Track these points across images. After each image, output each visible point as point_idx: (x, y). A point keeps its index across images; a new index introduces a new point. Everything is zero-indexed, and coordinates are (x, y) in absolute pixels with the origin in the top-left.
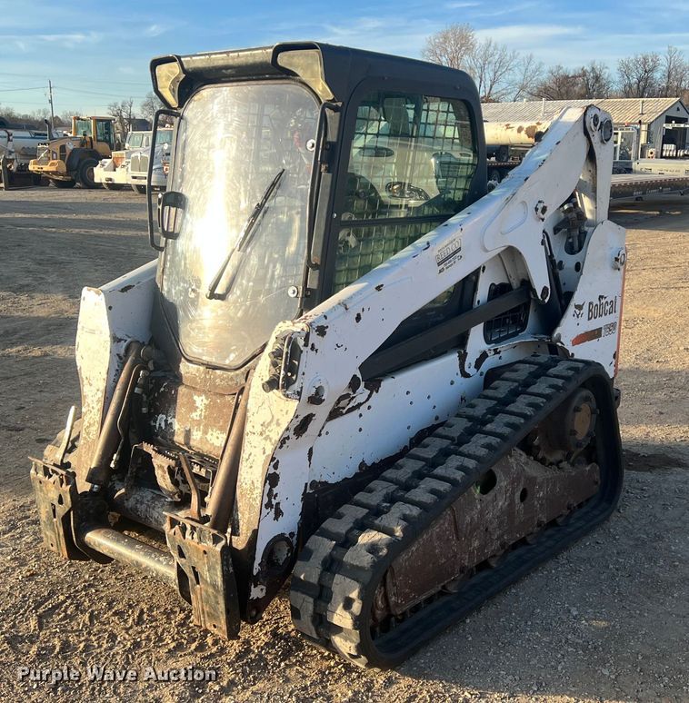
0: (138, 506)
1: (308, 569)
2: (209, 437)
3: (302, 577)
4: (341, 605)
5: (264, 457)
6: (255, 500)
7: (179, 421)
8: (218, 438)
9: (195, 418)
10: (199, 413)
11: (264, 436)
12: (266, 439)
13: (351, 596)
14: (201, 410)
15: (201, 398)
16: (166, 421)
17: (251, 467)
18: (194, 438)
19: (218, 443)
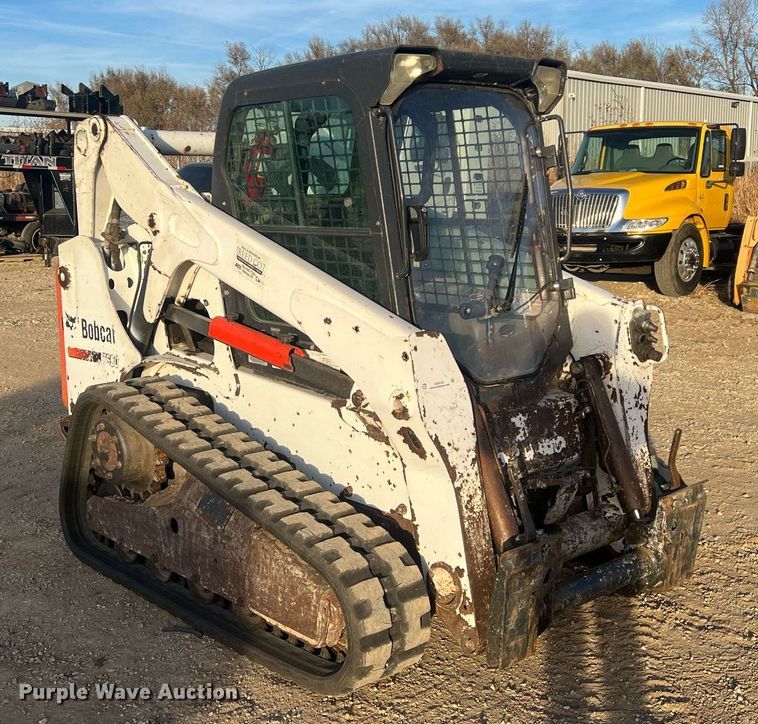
2: (540, 451)
7: (505, 452)
8: (549, 446)
9: (521, 440)
10: (522, 432)
11: (639, 406)
14: (524, 429)
15: (519, 417)
18: (528, 459)
19: (550, 452)
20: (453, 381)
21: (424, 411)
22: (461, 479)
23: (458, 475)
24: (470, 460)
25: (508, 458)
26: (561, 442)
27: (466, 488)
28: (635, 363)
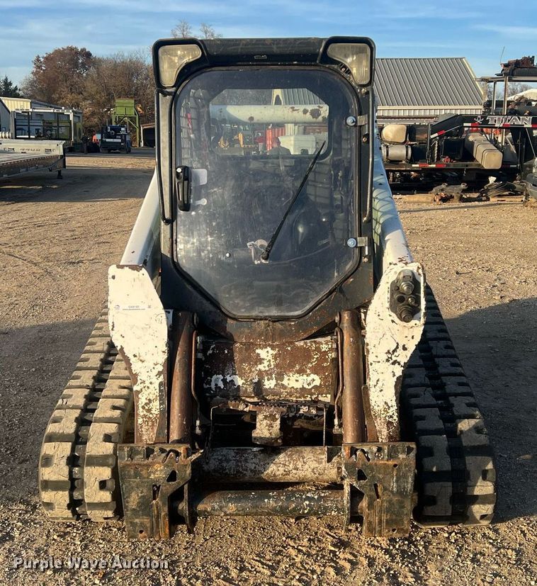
0: (224, 464)
1: (438, 461)
2: (285, 382)
3: (434, 469)
4: (481, 478)
5: (395, 379)
6: (391, 417)
7: (240, 376)
8: (297, 381)
9: (263, 369)
10: (266, 363)
11: (391, 361)
12: (394, 363)
13: (487, 468)
14: (269, 361)
15: (266, 350)
16: (224, 381)
17: (381, 391)
18: (267, 387)
19: (298, 385)
20: (149, 307)
21: (113, 326)
22: (142, 385)
23: (139, 382)
24: (155, 372)
25: (243, 381)
26: (314, 380)
27: (146, 393)
28: (393, 321)
